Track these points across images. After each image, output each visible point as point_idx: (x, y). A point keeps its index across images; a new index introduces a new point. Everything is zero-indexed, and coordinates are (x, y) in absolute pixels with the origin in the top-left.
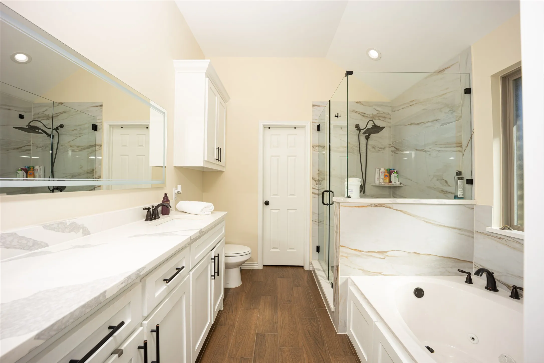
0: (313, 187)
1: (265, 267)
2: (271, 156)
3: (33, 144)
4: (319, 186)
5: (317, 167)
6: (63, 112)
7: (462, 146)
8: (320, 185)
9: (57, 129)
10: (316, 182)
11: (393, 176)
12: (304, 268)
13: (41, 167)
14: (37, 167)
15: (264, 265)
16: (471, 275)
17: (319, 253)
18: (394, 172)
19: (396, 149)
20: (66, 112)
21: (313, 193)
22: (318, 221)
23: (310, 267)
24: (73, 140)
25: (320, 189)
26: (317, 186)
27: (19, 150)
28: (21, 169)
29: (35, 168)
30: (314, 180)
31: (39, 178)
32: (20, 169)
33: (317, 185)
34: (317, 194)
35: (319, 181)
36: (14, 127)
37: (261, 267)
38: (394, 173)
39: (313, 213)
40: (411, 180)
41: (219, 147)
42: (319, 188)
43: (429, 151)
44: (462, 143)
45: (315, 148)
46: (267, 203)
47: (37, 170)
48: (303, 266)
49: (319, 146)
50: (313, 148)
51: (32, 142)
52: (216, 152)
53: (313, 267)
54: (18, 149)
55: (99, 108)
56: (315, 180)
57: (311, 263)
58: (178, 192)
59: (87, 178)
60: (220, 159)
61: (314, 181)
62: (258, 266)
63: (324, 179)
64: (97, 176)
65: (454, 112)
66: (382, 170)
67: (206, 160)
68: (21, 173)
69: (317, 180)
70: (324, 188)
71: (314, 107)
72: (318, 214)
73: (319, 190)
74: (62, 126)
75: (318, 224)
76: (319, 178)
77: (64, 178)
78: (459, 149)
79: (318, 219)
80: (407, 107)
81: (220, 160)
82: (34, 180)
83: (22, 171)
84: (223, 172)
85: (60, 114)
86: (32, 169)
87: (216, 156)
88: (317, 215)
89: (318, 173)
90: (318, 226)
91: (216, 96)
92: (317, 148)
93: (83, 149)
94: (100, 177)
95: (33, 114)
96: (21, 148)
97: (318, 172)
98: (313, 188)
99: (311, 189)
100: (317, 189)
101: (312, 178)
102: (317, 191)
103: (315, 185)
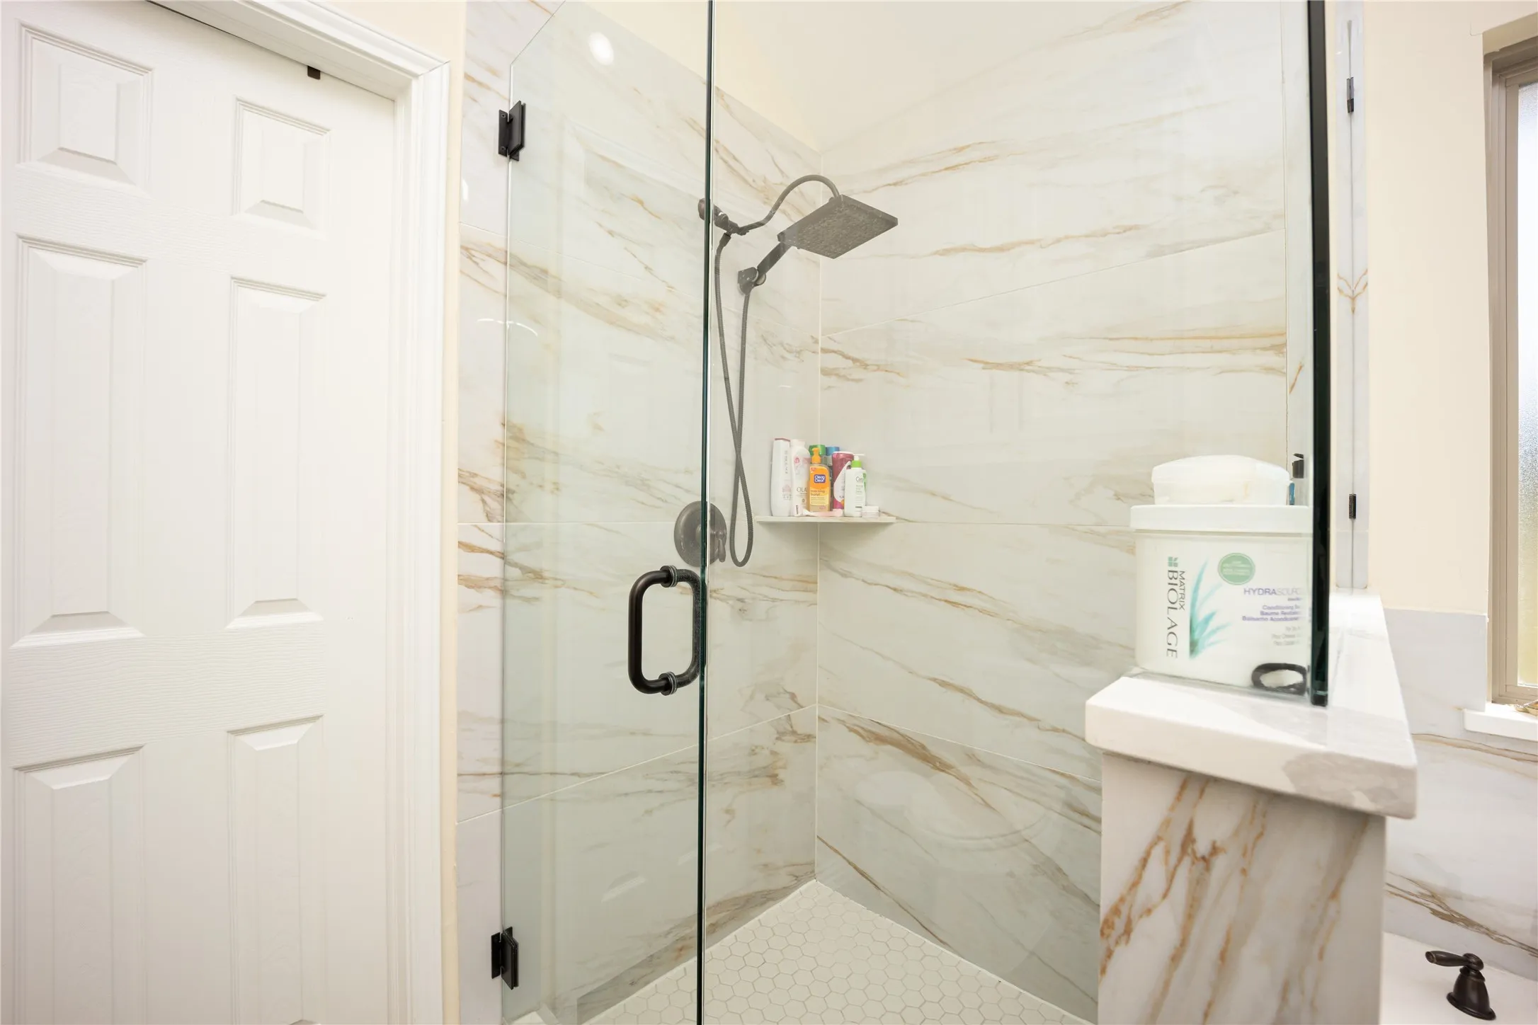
0: (464, 540)
4: (503, 529)
5: (496, 403)
7: (1285, 345)
8: (511, 526)
10: (484, 501)
11: (848, 476)
16: (1482, 972)
17: (514, 983)
18: (849, 463)
19: (851, 362)
21: (468, 582)
22: (497, 769)
26: (495, 528)
30: (472, 489)
33: (490, 521)
34: (492, 584)
35: (506, 495)
38: (849, 467)
39: (465, 720)
40: (945, 498)
42: (504, 540)
43: (1070, 371)
44: (1283, 334)
45: (481, 264)
49: (510, 261)
50: (470, 257)
56: (479, 491)
61: (476, 497)
65: (1236, 193)
66: (799, 449)
69: (496, 487)
72: (502, 722)
73: (503, 556)
75: (497, 791)
76: (504, 475)
78: (1271, 359)
79: (497, 755)
80: (924, 175)
88: (496, 728)
89: (500, 439)
90: (498, 800)
92: (496, 269)
97: (498, 433)
98: (461, 544)
99: (453, 548)
100: (491, 553)
101: (457, 471)
102: (491, 568)
103: (476, 526)
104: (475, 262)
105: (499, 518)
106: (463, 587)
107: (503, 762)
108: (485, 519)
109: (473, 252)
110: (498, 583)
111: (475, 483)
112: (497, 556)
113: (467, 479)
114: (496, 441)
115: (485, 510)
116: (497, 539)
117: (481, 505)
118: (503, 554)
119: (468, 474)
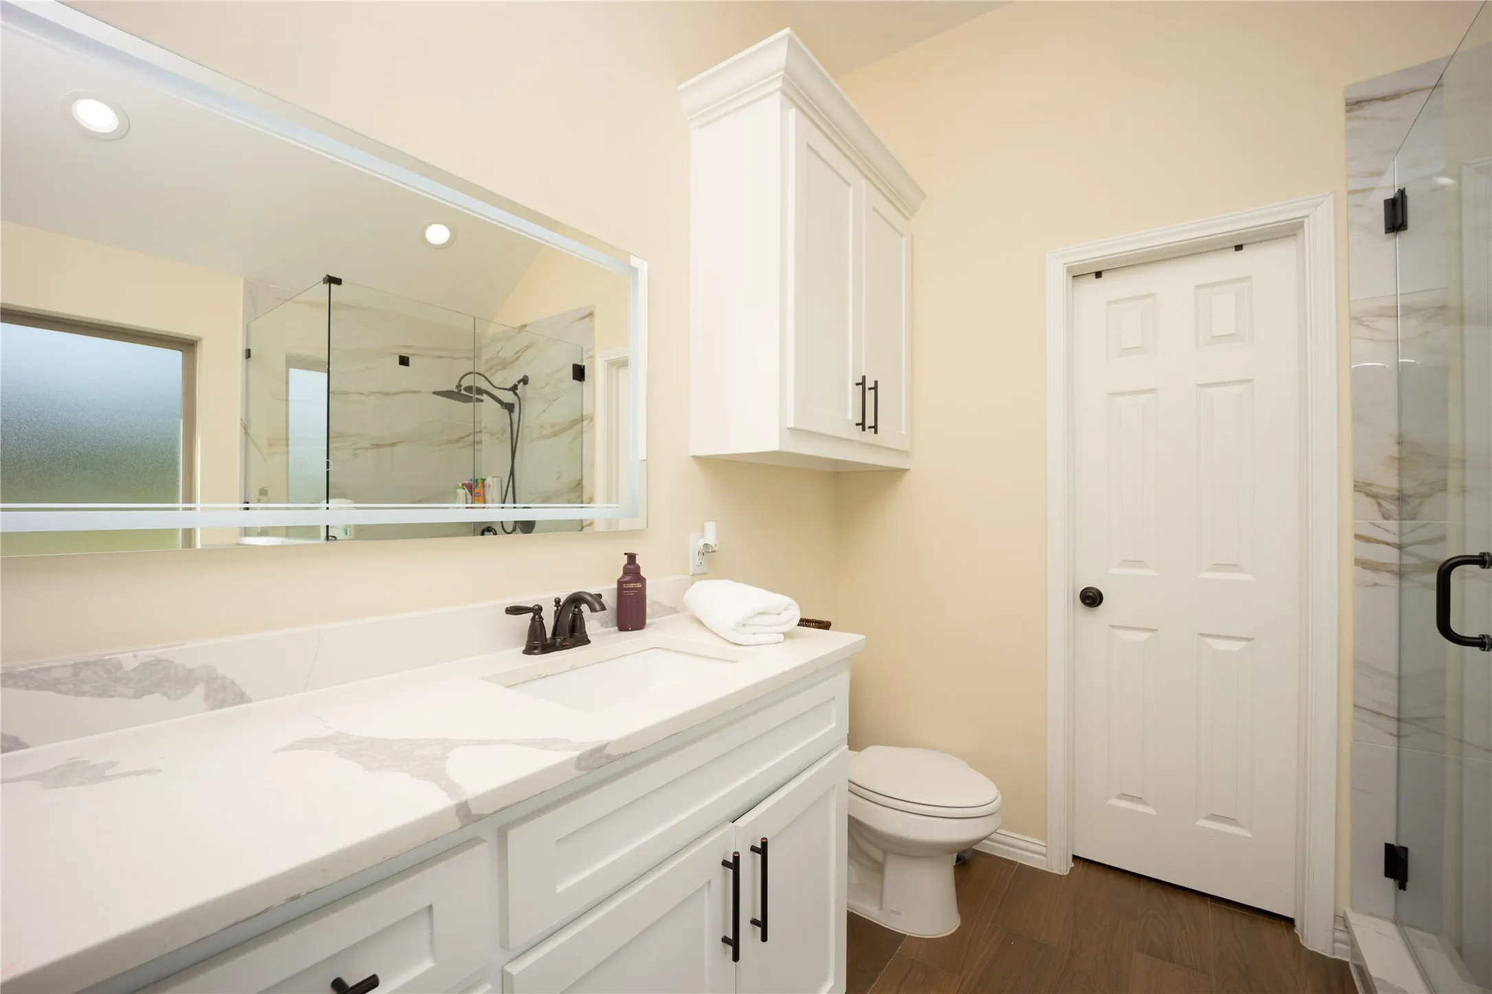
0: (1360, 533)
1: (1082, 869)
2: (1113, 394)
3: (485, 428)
4: (1400, 526)
5: (1392, 425)
6: (527, 347)
8: (1409, 524)
9: (514, 389)
10: (1379, 504)
12: (1297, 930)
13: (495, 479)
14: (489, 481)
15: (1075, 858)
17: (1402, 886)
20: (531, 346)
21: (1362, 563)
22: (1393, 714)
23: (1335, 941)
24: (544, 411)
25: (1413, 544)
26: (1393, 525)
27: (461, 444)
28: (463, 484)
29: (486, 482)
30: (1368, 495)
31: (492, 503)
32: (460, 485)
33: (1386, 519)
34: (1388, 568)
35: (1401, 498)
36: (435, 393)
37: (1060, 866)
39: (1361, 666)
41: (864, 378)
42: (1401, 534)
45: (1372, 325)
46: (1092, 598)
47: (490, 486)
48: (1290, 922)
49: (1400, 316)
50: (1359, 321)
51: (483, 426)
52: (853, 394)
53: (1353, 943)
54: (458, 441)
55: (586, 320)
56: (1374, 496)
57: (1342, 921)
58: (706, 545)
59: (569, 502)
60: (870, 421)
61: (1371, 501)
62: (1045, 856)
63: (1444, 489)
64: (585, 497)
67: (791, 424)
68: (462, 492)
69: (1392, 493)
70: (1442, 539)
71: (1360, 113)
72: (1400, 678)
73: (1400, 547)
74: (525, 381)
75: (1395, 732)
76: (1400, 483)
77: (531, 502)
79: (1395, 703)
81: (875, 427)
82: (484, 508)
83: (464, 489)
84: (903, 471)
85: (523, 352)
86: (480, 485)
87: (854, 415)
88: (1393, 683)
89: (1396, 454)
90: (1395, 740)
91: (849, 185)
92: (1386, 325)
93: (562, 431)
94: (591, 501)
95: (483, 362)
96: (463, 438)
97: (1393, 450)
98: (1358, 537)
99: (1349, 540)
100: (1388, 544)
101: (1353, 482)
102: (1390, 556)
103: (1371, 523)
104: (1367, 326)
105: (1397, 517)
106: (1359, 568)
107: (1399, 710)
108: (1379, 516)
109: (1364, 319)
110: (1396, 569)
111: (1370, 490)
112: (1395, 547)
113: (1362, 488)
114: (1391, 457)
115: (1380, 511)
116: (1394, 534)
117: (1376, 507)
118: (1400, 545)
119: (1363, 484)
